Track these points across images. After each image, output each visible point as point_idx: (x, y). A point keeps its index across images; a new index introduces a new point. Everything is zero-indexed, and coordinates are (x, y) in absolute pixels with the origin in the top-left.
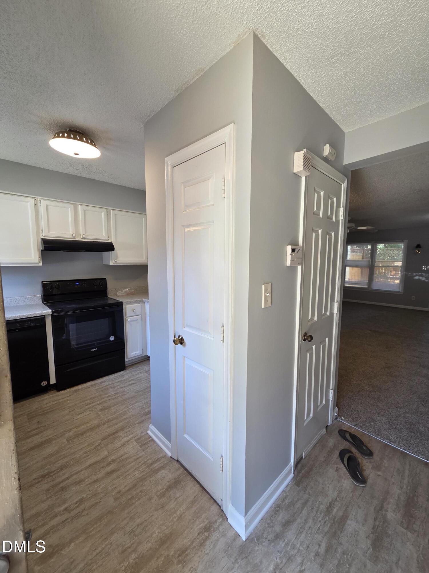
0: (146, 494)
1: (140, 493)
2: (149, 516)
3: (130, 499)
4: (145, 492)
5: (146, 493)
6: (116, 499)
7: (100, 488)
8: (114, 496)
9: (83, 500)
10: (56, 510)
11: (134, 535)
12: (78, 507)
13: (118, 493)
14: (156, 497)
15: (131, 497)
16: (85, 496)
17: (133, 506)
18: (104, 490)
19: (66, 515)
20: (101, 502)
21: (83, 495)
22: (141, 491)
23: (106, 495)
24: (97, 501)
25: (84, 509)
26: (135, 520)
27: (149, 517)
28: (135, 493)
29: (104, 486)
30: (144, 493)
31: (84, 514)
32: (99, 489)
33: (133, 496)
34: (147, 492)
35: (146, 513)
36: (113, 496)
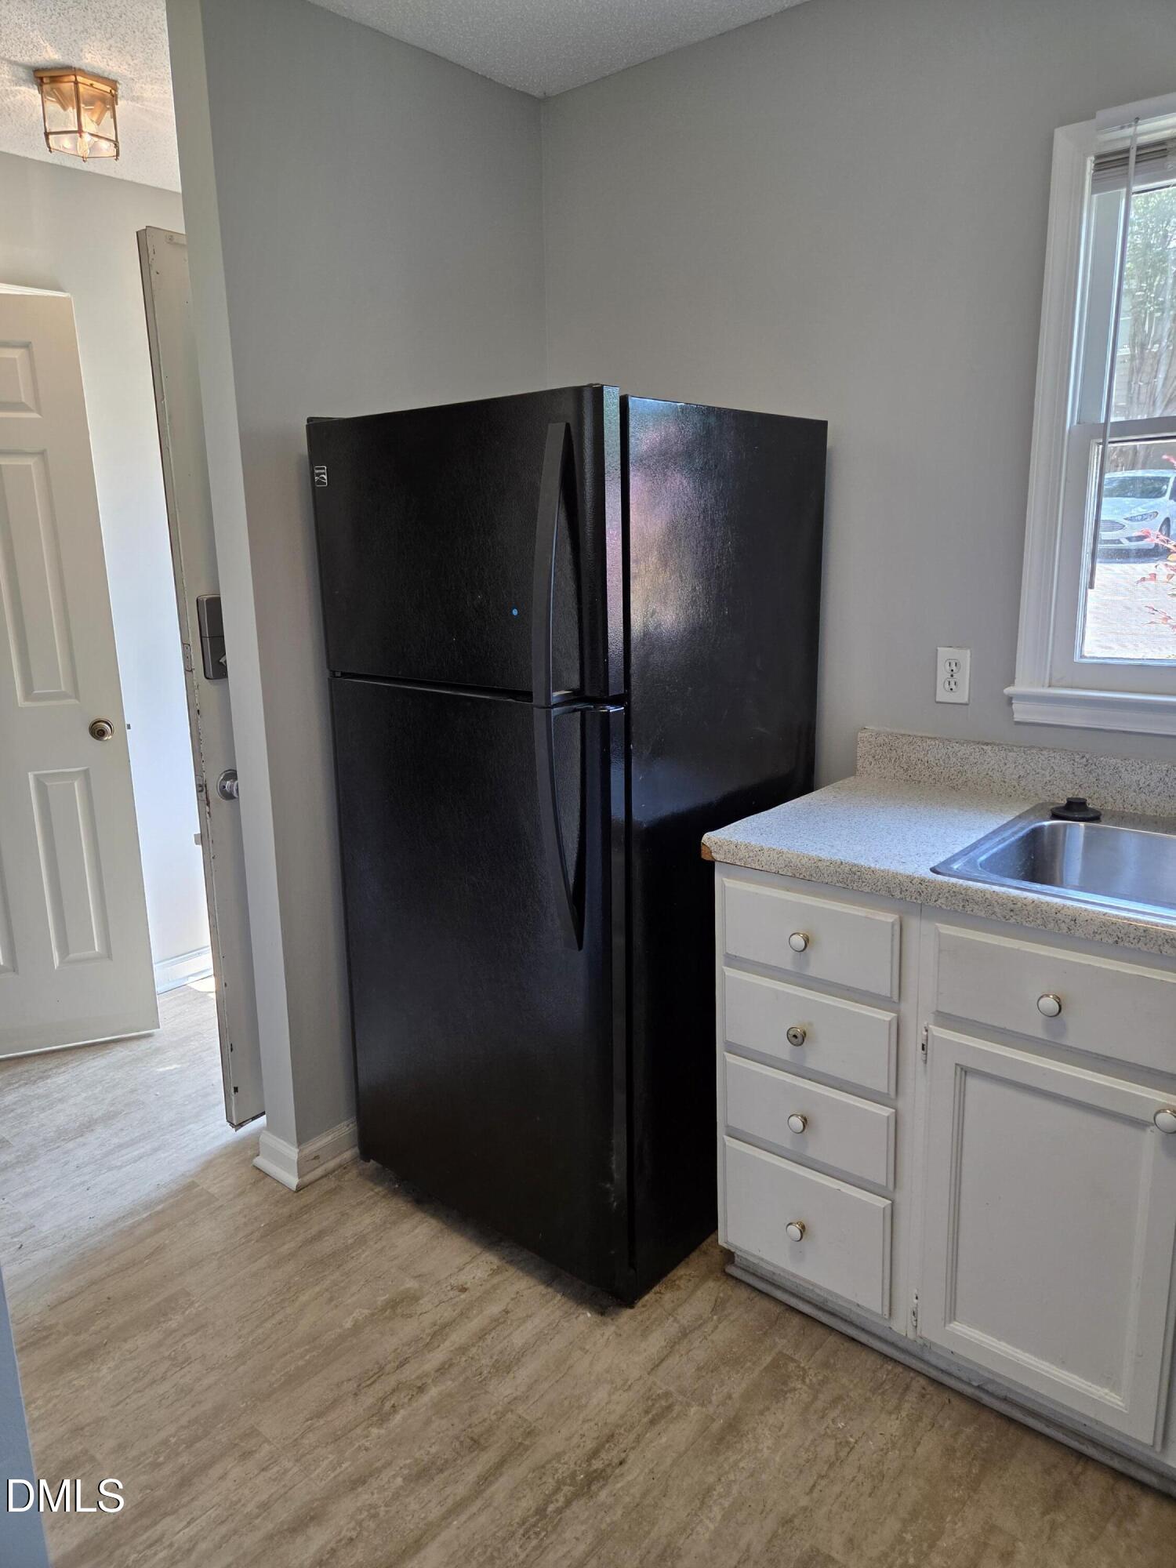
0: (139, 1459)
1: (161, 1459)
2: (127, 1404)
3: (198, 1439)
4: (140, 1467)
5: (139, 1465)
6: (252, 1433)
7: (326, 1462)
8: (264, 1442)
9: (375, 1419)
10: (448, 1385)
11: (175, 1358)
12: (383, 1400)
13: (251, 1453)
14: (99, 1457)
15: (198, 1445)
16: (375, 1431)
17: (184, 1421)
18: (308, 1456)
19: (410, 1373)
20: (307, 1420)
21: (383, 1431)
22: (156, 1466)
23: (296, 1440)
24: (322, 1422)
25: (356, 1394)
26: (173, 1390)
27: (128, 1400)
28: (184, 1459)
29: (313, 1468)
30: (147, 1462)
31: (352, 1385)
32: (331, 1457)
33: (187, 1447)
34: (134, 1467)
35: (138, 1409)
36: (267, 1441)
